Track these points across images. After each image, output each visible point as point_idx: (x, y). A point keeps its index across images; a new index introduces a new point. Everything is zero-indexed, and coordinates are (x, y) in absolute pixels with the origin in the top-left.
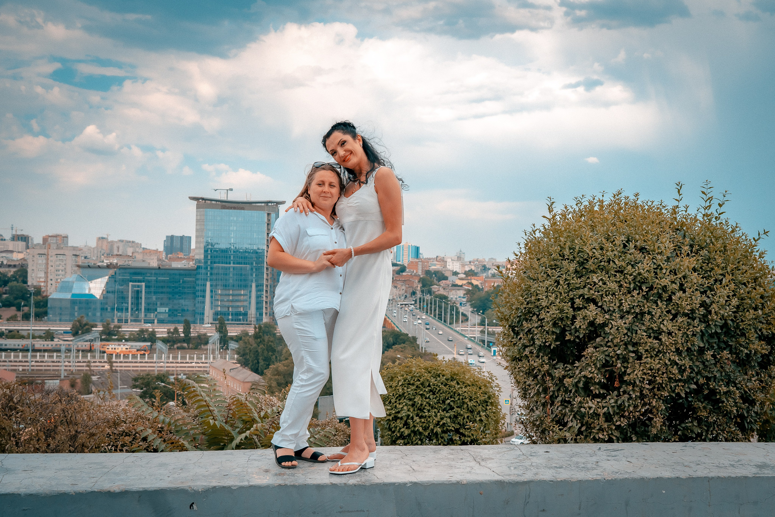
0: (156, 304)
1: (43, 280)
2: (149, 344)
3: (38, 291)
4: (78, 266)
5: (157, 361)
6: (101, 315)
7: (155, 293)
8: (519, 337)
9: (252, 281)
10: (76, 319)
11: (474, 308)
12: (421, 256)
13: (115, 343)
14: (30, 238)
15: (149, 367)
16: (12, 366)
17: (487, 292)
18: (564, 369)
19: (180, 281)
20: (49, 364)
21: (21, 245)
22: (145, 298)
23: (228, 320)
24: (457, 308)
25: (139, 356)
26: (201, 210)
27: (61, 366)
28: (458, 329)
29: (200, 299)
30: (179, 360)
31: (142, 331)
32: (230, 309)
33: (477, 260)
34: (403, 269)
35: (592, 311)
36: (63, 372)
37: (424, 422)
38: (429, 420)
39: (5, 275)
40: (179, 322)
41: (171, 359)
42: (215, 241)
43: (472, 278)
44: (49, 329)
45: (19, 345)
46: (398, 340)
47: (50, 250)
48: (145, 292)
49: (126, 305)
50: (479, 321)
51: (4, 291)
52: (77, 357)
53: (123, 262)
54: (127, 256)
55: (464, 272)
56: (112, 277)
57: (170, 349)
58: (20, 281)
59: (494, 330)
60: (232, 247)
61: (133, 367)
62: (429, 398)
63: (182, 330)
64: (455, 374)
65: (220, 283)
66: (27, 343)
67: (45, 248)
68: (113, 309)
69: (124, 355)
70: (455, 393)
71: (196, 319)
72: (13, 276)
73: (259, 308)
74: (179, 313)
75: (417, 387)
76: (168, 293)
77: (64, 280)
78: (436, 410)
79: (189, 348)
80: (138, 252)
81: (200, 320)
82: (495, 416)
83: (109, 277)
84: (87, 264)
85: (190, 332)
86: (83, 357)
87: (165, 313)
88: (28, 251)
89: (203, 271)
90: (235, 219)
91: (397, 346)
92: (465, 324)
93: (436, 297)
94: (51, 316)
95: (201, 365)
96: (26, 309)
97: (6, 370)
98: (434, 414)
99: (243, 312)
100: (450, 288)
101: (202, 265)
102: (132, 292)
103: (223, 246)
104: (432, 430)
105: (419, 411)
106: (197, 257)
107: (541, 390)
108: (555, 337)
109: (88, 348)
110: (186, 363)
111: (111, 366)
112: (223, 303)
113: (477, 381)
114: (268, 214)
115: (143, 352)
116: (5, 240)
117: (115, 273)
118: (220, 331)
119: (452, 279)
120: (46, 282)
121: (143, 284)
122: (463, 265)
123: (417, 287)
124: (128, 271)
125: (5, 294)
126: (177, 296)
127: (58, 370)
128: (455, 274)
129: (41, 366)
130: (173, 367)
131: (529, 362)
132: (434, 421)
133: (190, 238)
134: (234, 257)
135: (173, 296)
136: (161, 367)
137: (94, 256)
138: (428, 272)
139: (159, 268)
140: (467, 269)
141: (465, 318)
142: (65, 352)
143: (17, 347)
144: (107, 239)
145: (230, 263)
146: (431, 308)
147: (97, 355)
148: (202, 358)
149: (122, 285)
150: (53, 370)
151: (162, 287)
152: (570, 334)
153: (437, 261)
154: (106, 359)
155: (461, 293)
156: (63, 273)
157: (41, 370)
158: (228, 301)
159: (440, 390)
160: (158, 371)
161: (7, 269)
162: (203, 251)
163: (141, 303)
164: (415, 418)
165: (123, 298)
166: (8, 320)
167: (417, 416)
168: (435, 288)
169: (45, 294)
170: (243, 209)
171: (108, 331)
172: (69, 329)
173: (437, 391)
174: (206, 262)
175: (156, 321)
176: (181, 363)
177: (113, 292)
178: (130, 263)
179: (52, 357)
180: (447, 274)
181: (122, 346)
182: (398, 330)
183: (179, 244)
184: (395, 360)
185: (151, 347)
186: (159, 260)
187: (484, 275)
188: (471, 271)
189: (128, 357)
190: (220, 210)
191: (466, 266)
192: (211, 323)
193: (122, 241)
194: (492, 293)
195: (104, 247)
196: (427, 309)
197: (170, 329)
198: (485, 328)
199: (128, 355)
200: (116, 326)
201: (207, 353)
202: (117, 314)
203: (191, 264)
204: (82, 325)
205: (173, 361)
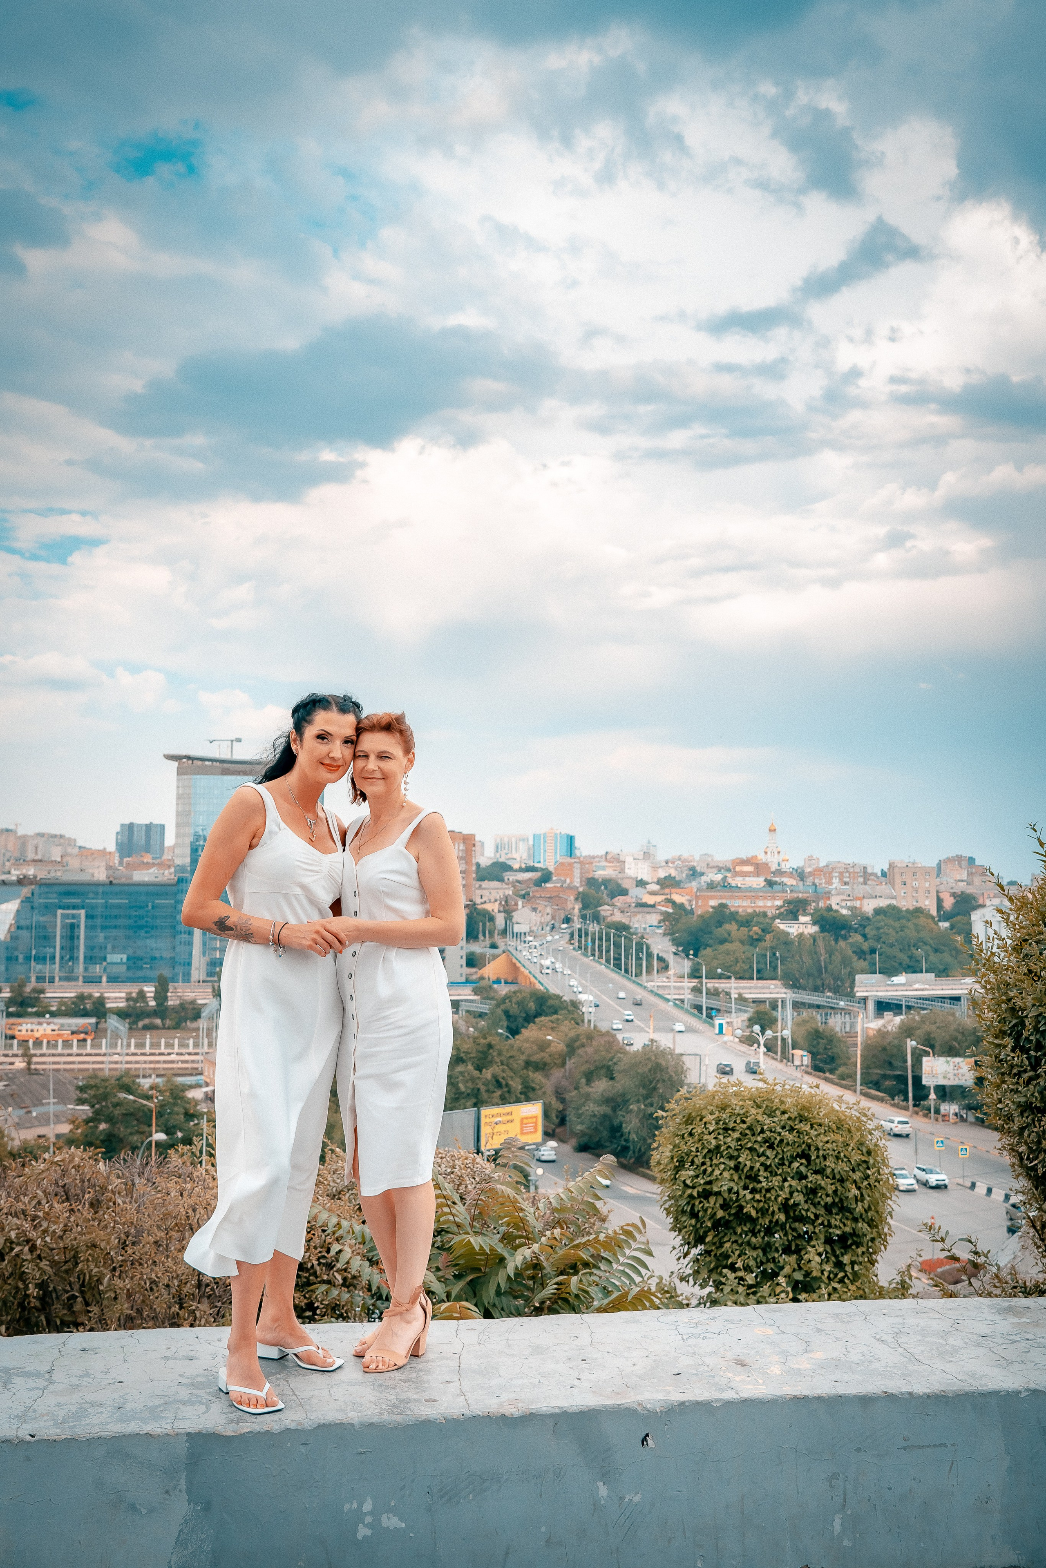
0: (106, 948)
2: (93, 1020)
5: (109, 1051)
6: (7, 969)
7: (104, 928)
11: (678, 945)
12: (577, 853)
13: (31, 1020)
15: (94, 1063)
17: (701, 916)
19: (147, 906)
22: (86, 937)
24: (648, 947)
25: (75, 1043)
26: (185, 777)
28: (649, 985)
29: (184, 937)
30: (147, 1050)
31: (81, 998)
33: (679, 859)
34: (546, 877)
40: (146, 980)
41: (132, 1047)
43: (673, 890)
46: (545, 1008)
48: (86, 927)
49: (52, 950)
50: (689, 970)
54: (52, 862)
55: (656, 880)
56: (27, 901)
57: (130, 1029)
59: (717, 985)
61: (65, 1063)
63: (152, 995)
68: (28, 958)
69: (48, 1042)
71: (177, 974)
74: (146, 963)
76: (125, 927)
79: (164, 1028)
80: (70, 855)
81: (184, 975)
83: (22, 901)
85: (166, 998)
87: (121, 963)
91: (543, 1018)
92: (663, 976)
93: (610, 926)
95: (187, 1057)
100: (633, 909)
102: (63, 927)
106: (178, 861)
110: (160, 1054)
111: (28, 1063)
115: (82, 1036)
117: (33, 894)
119: (636, 893)
121: (82, 912)
122: (655, 868)
123: (574, 908)
124: (56, 888)
126: (142, 933)
128: (641, 883)
130: (136, 1062)
133: (163, 827)
135: (135, 932)
136: (116, 1063)
138: (591, 882)
139: (111, 882)
140: (662, 874)
141: (664, 965)
144: (16, 832)
146: (600, 946)
148: (188, 1045)
149: (43, 915)
151: (116, 917)
153: (606, 861)
154: (15, 1050)
155: (654, 919)
160: (110, 1070)
162: (188, 850)
163: (78, 947)
165: (46, 938)
168: (604, 911)
171: (20, 1000)
175: (104, 979)
176: (151, 1054)
177: (29, 928)
178: (59, 874)
180: (626, 885)
181: (45, 1025)
182: (542, 988)
183: (144, 838)
184: (543, 1046)
185: (97, 1027)
186: (109, 868)
187: (694, 884)
188: (669, 878)
189: (55, 1046)
190: (220, 777)
191: (660, 870)
192: (203, 981)
193: (41, 835)
194: (710, 918)
195: (10, 847)
196: (593, 950)
197: (131, 993)
198: (701, 983)
199: (57, 1041)
200: (34, 990)
201: (197, 1037)
202: (35, 967)
203: (168, 875)
205: (136, 1051)
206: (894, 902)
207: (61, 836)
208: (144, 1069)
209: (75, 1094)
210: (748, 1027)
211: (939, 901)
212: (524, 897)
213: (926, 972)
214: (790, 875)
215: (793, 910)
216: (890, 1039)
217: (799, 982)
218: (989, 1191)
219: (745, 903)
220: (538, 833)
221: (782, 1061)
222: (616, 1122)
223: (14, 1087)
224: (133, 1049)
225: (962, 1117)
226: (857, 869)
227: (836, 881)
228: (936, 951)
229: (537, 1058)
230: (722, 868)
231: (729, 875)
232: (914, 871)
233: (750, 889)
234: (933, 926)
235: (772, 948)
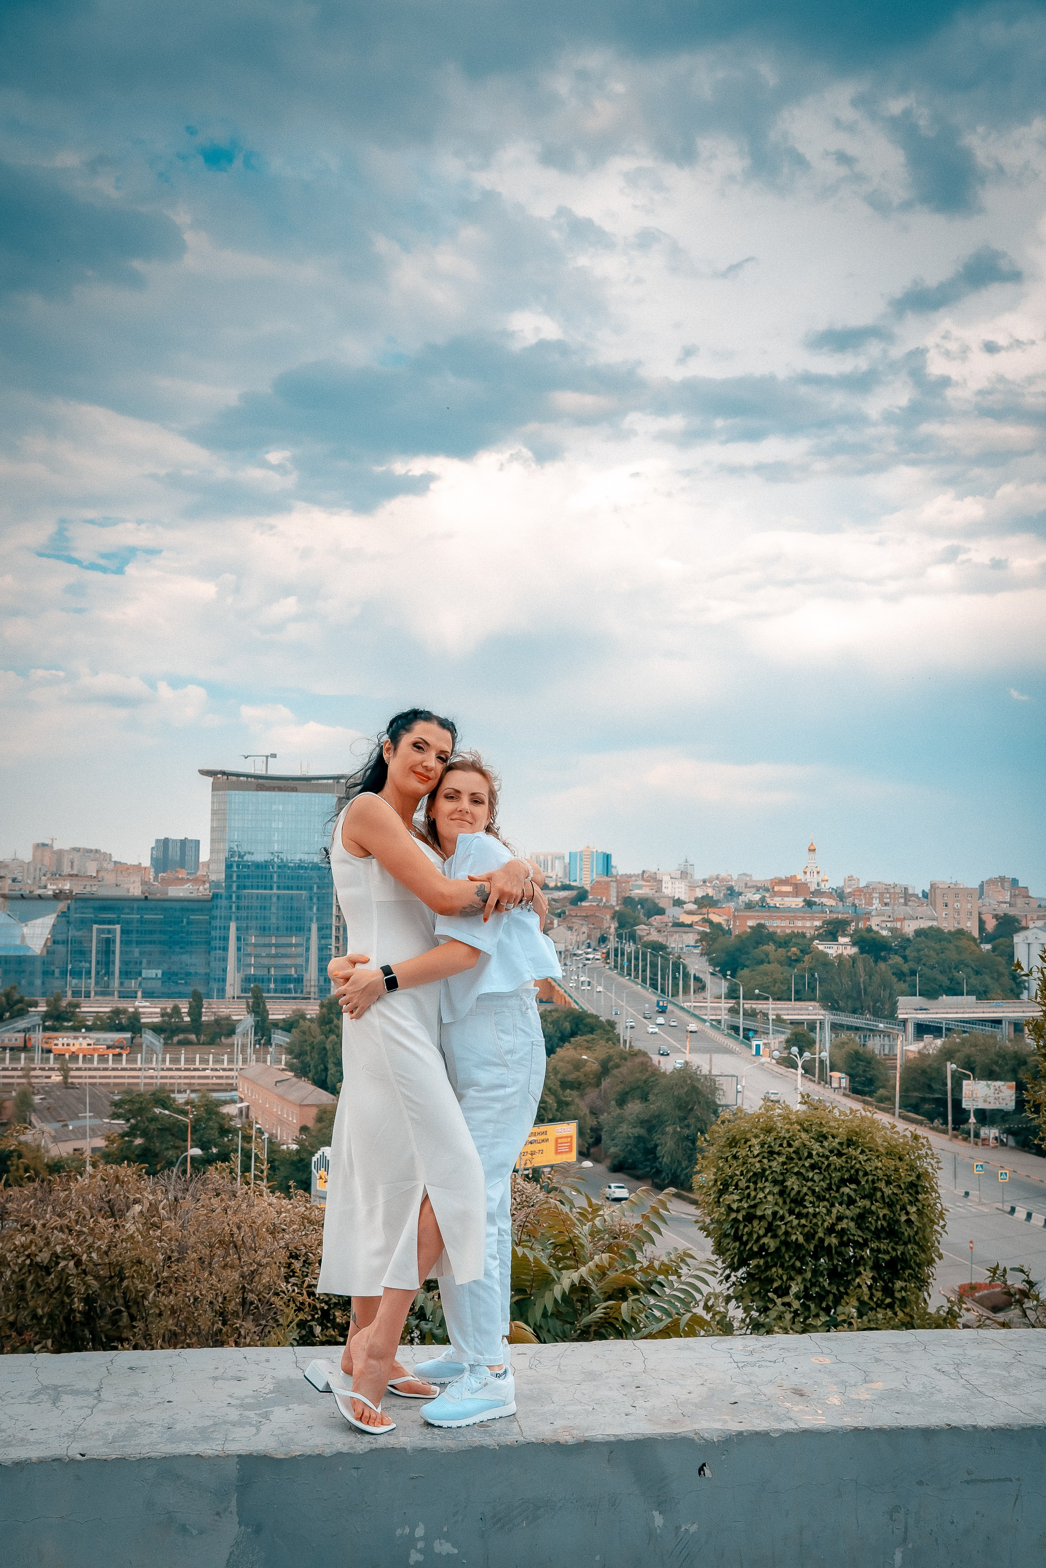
0: (141, 963)
2: (128, 1035)
4: (4, 896)
5: (144, 1066)
6: (43, 983)
7: (138, 943)
9: (311, 920)
11: (715, 966)
12: (614, 871)
13: (67, 1035)
15: (129, 1077)
17: (738, 936)
19: (182, 922)
22: (121, 952)
23: (268, 991)
24: (685, 967)
25: (111, 1057)
26: (221, 792)
28: (686, 1005)
29: (219, 953)
30: (182, 1065)
31: (117, 1012)
32: (272, 972)
33: (717, 878)
34: (582, 895)
40: (180, 995)
41: (168, 1063)
42: (244, 848)
43: (711, 910)
46: (580, 1027)
48: (121, 942)
49: (87, 965)
50: (726, 991)
52: (2, 1060)
53: (82, 888)
54: (87, 877)
55: (693, 900)
56: (63, 915)
57: (165, 1044)
59: (754, 1006)
60: (276, 860)
61: (101, 1077)
63: (186, 1010)
65: (253, 923)
68: (64, 973)
69: (84, 1056)
71: (211, 990)
74: (181, 979)
76: (160, 942)
79: (198, 1043)
80: (106, 870)
81: (218, 990)
83: (58, 916)
84: (18, 893)
85: (200, 1014)
86: (11, 1059)
87: (156, 978)
89: (224, 903)
90: (281, 808)
91: (578, 1038)
92: (700, 996)
93: (646, 945)
95: (221, 1073)
99: (296, 976)
100: (670, 929)
101: (222, 891)
102: (98, 942)
103: (260, 857)
106: (213, 877)
109: (20, 1043)
110: (195, 1070)
111: (64, 1077)
112: (260, 960)
115: (118, 1051)
117: (69, 908)
118: (254, 1012)
119: (673, 912)
121: (118, 927)
122: (692, 887)
123: (610, 927)
124: (91, 903)
126: (177, 949)
128: (678, 903)
130: (172, 1077)
133: (198, 842)
134: (279, 876)
135: (170, 948)
136: (152, 1077)
137: (28, 878)
138: (628, 901)
139: (146, 897)
140: (699, 893)
141: (700, 985)
144: (52, 846)
145: (271, 888)
146: (636, 966)
147: (38, 1056)
148: (223, 1061)
149: (80, 930)
151: (151, 932)
153: (643, 880)
154: (51, 1063)
155: (690, 938)
158: (269, 956)
160: (145, 1084)
162: (223, 867)
163: (114, 962)
165: (82, 953)
168: (641, 930)
170: (294, 790)
171: (56, 1013)
174: (229, 887)
175: (139, 994)
176: (186, 1070)
177: (65, 942)
178: (94, 889)
180: (662, 904)
181: (81, 1039)
182: (577, 1007)
183: (178, 853)
184: (578, 1065)
185: (132, 1042)
186: (144, 883)
187: (732, 905)
188: (706, 897)
189: (91, 1060)
190: (255, 793)
191: (698, 889)
192: (238, 998)
193: (77, 850)
194: (747, 938)
195: (47, 861)
196: (629, 969)
197: (166, 1008)
198: (738, 1004)
199: (92, 1056)
200: (70, 1005)
201: (232, 1053)
202: (70, 982)
203: (203, 891)
204: (11, 1003)
205: (171, 1066)
206: (935, 923)
207: (97, 851)
208: (179, 1084)
209: (111, 1110)
210: (785, 1048)
211: (982, 923)
212: (559, 915)
213: (967, 994)
214: (829, 895)
215: (833, 930)
216: (929, 1062)
217: (838, 1003)
218: (1029, 1216)
219: (784, 924)
220: (573, 851)
221: (819, 1083)
222: (650, 1146)
223: (51, 1101)
224: (168, 1064)
225: (1002, 1141)
226: (898, 890)
227: (876, 902)
228: (977, 973)
229: (571, 1077)
230: (761, 887)
231: (767, 895)
232: (956, 892)
233: (789, 909)
234: (974, 948)
235: (811, 969)
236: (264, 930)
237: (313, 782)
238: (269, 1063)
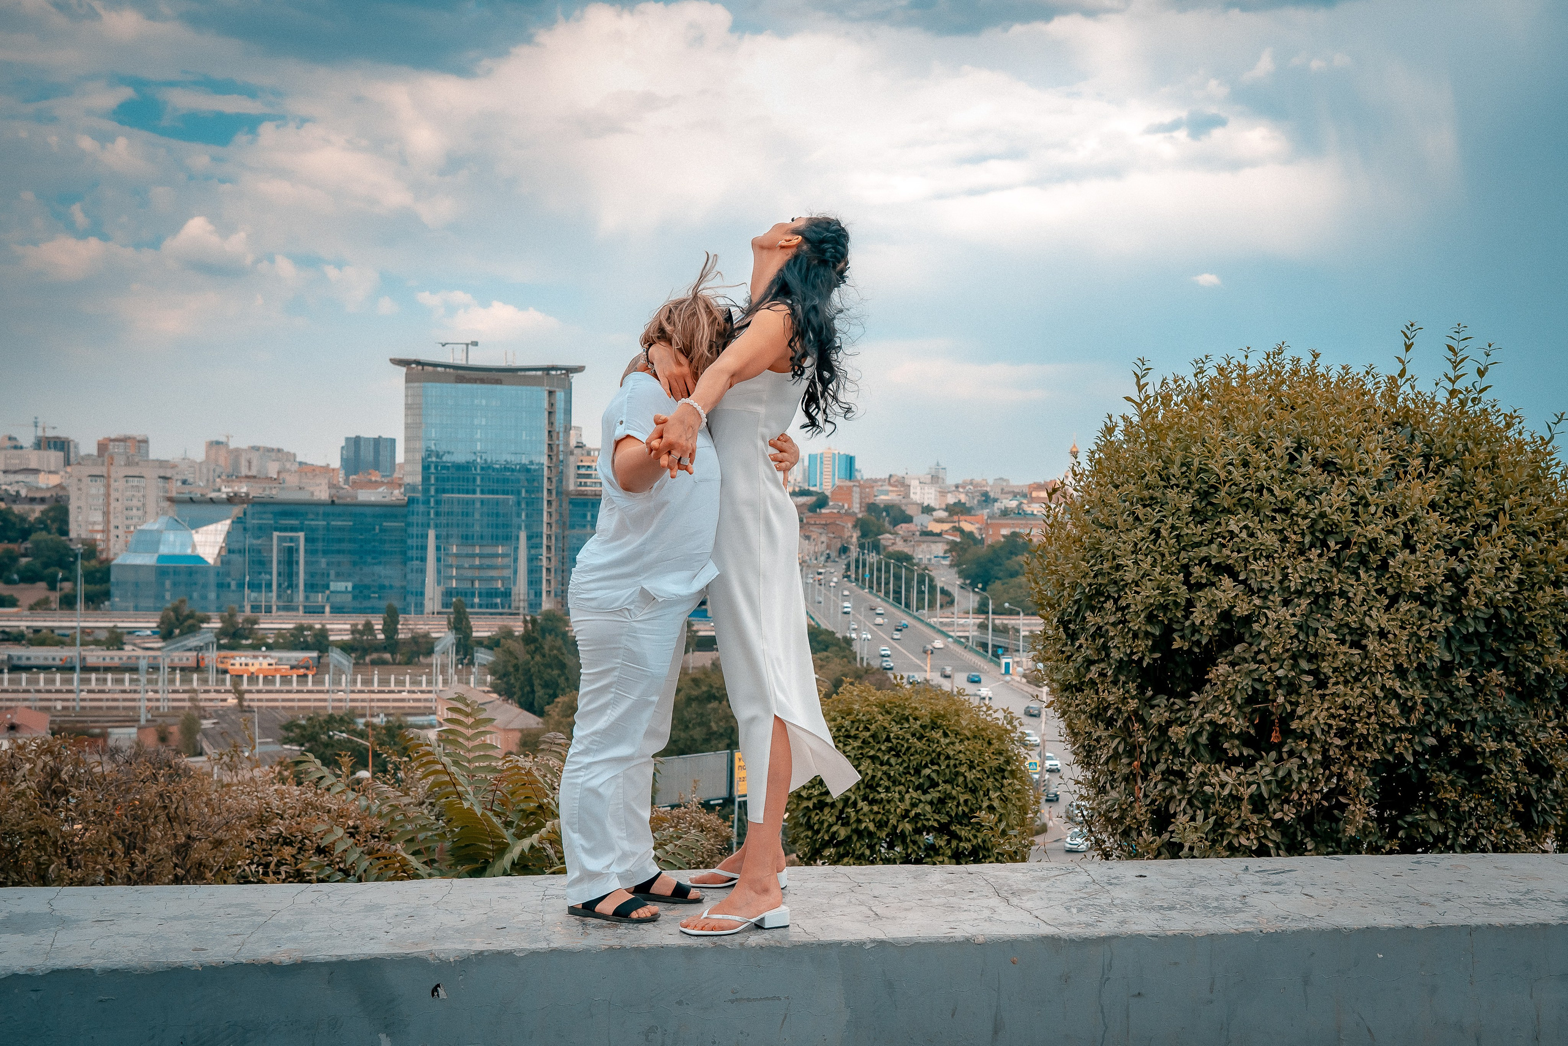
0: (328, 575)
1: (99, 527)
2: (315, 654)
3: (91, 551)
4: (171, 500)
5: (332, 688)
6: (218, 597)
7: (325, 552)
8: (1077, 644)
9: (519, 528)
10: (169, 605)
11: (966, 577)
12: (858, 476)
13: (246, 653)
14: (72, 444)
15: (315, 700)
16: (41, 700)
17: (991, 546)
18: (1170, 708)
19: (374, 529)
20: (116, 696)
21: (54, 457)
22: (306, 563)
23: (472, 606)
24: (931, 580)
25: (295, 678)
26: (416, 384)
27: (140, 700)
28: (933, 620)
29: (416, 564)
30: (376, 687)
31: (300, 629)
32: (477, 584)
33: (971, 483)
34: (822, 501)
35: (1226, 591)
36: (143, 711)
37: (879, 813)
38: (887, 807)
39: (22, 519)
40: (374, 610)
41: (359, 684)
42: (443, 447)
43: (962, 518)
44: (115, 627)
45: (54, 659)
47: (113, 469)
48: (306, 551)
49: (268, 577)
50: (976, 605)
51: (22, 551)
52: (172, 681)
53: (260, 491)
54: (267, 478)
55: (944, 506)
56: (238, 521)
57: (356, 664)
58: (54, 530)
59: (1006, 622)
60: (479, 460)
61: (284, 700)
62: (888, 763)
63: (380, 627)
64: (939, 716)
65: (454, 531)
66: (71, 654)
67: (103, 464)
68: (241, 586)
69: (265, 677)
70: (939, 754)
71: (409, 604)
72: (39, 521)
73: (534, 582)
74: (374, 593)
75: (864, 742)
76: (350, 552)
77: (142, 527)
78: (901, 787)
79: (394, 663)
80: (289, 471)
81: (416, 605)
82: (1019, 799)
83: (233, 522)
84: (188, 496)
85: (396, 631)
86: (182, 681)
87: (346, 592)
88: (69, 469)
89: (421, 508)
90: (484, 402)
92: (947, 611)
93: (890, 556)
94: (117, 599)
95: (419, 696)
96: (67, 586)
97: (29, 708)
98: (897, 795)
99: (502, 589)
100: (917, 538)
101: (419, 495)
102: (279, 551)
103: (460, 457)
104: (895, 827)
105: (868, 790)
106: (408, 480)
107: (1121, 749)
108: (1150, 643)
109: (192, 663)
110: (390, 692)
111: (241, 699)
112: (461, 571)
113: (983, 729)
114: (551, 393)
115: (302, 671)
116: (21, 448)
117: (245, 514)
118: (456, 629)
119: (921, 520)
120: (106, 531)
121: (301, 535)
122: (943, 493)
123: (851, 537)
124: (270, 508)
125: (25, 555)
126: (369, 559)
127: (133, 708)
128: (928, 510)
129: (101, 700)
130: (363, 700)
131: (1097, 693)
132: (898, 810)
133: (393, 441)
134: (482, 479)
135: (361, 558)
136: (340, 700)
137: (201, 479)
138: (872, 508)
139: (333, 502)
140: (951, 499)
141: (948, 599)
142: (148, 673)
143: (50, 662)
144: (226, 445)
145: (474, 492)
146: (879, 578)
147: (212, 676)
148: (420, 683)
149: (259, 538)
150: (125, 708)
151: (340, 541)
152: (1182, 637)
153: (890, 484)
154: (228, 685)
155: (939, 549)
156: (140, 513)
157: (100, 708)
158: (472, 567)
159: (909, 748)
160: (333, 708)
161: (27, 507)
162: (419, 468)
163: (297, 574)
164: (860, 804)
165: (260, 563)
166: (31, 608)
167: (863, 800)
168: (886, 539)
169: (104, 556)
170: (498, 382)
171: (232, 630)
172: (154, 625)
173: (903, 750)
174: (426, 491)
175: (327, 609)
176: (380, 692)
177: (241, 552)
178: (274, 492)
179: (121, 681)
180: (911, 510)
181: (261, 659)
183: (372, 454)
185: (318, 662)
186: (332, 486)
187: (986, 512)
188: (959, 504)
189: (273, 682)
190: (453, 385)
191: (949, 495)
192: (438, 613)
193: (256, 449)
194: (1001, 548)
195: (222, 461)
196: (871, 582)
197: (357, 624)
198: (987, 619)
199: (274, 677)
200: (247, 620)
201: (430, 674)
202: (249, 596)
203: (397, 495)
204: (181, 618)
205: (363, 688)
207: (279, 450)
208: (373, 708)
209: (282, 734)
220: (813, 453)
223: (225, 725)
230: (1018, 493)
231: (1025, 501)
236: (466, 539)
237: (520, 373)
238: (472, 685)
